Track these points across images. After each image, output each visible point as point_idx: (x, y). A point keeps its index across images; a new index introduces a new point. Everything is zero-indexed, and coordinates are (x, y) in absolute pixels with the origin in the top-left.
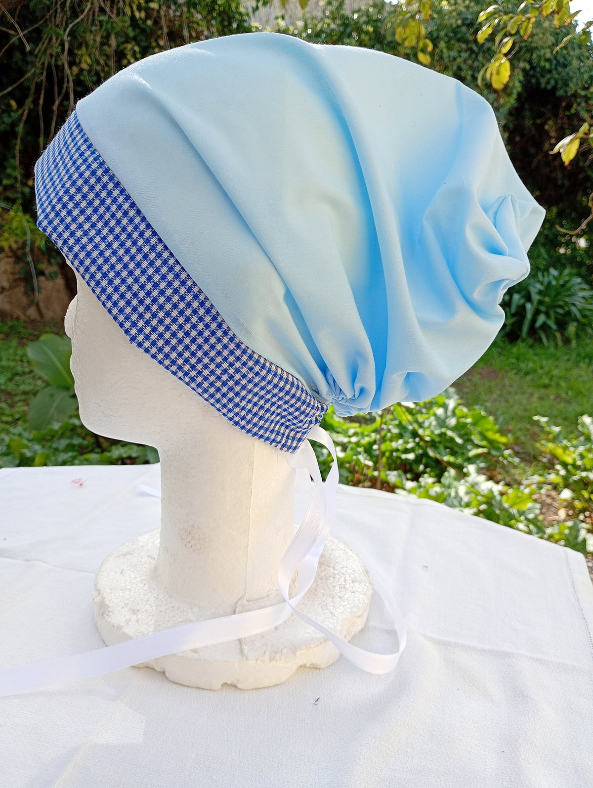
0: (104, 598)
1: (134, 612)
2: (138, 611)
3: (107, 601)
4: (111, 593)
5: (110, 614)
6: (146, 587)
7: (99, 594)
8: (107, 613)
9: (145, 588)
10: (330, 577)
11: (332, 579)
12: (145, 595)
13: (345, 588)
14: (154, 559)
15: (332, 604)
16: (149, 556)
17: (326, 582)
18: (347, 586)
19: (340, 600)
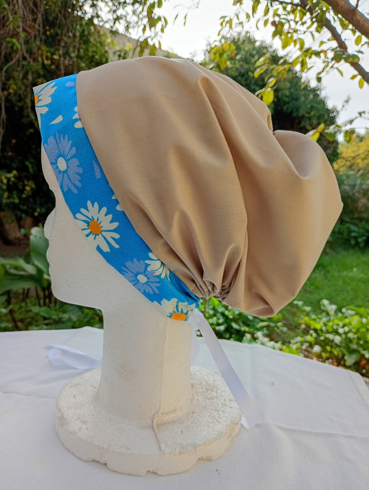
0: (63, 414)
1: (84, 423)
3: (65, 416)
4: (67, 410)
5: (68, 424)
6: (91, 407)
7: (60, 411)
8: (65, 424)
10: (214, 398)
11: (215, 399)
12: (90, 411)
13: (225, 405)
14: (96, 388)
15: (218, 416)
16: (92, 386)
17: (212, 401)
18: (227, 404)
19: (222, 413)
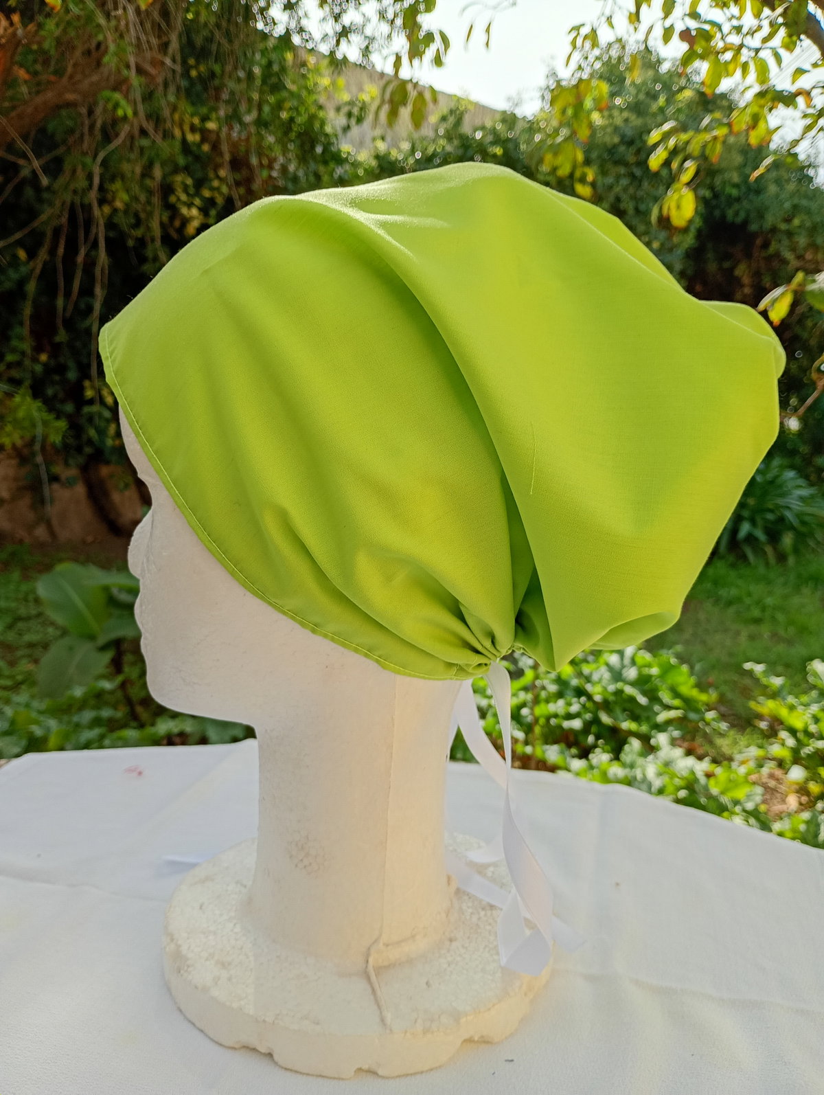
0: (179, 946)
1: (224, 965)
2: (230, 964)
3: (184, 949)
4: (188, 938)
5: (190, 969)
6: (238, 929)
7: (172, 940)
8: (186, 968)
9: (236, 930)
12: (236, 940)
14: (245, 886)
16: (237, 883)
